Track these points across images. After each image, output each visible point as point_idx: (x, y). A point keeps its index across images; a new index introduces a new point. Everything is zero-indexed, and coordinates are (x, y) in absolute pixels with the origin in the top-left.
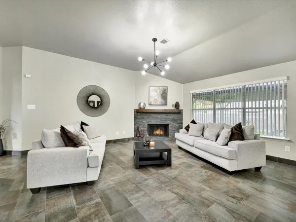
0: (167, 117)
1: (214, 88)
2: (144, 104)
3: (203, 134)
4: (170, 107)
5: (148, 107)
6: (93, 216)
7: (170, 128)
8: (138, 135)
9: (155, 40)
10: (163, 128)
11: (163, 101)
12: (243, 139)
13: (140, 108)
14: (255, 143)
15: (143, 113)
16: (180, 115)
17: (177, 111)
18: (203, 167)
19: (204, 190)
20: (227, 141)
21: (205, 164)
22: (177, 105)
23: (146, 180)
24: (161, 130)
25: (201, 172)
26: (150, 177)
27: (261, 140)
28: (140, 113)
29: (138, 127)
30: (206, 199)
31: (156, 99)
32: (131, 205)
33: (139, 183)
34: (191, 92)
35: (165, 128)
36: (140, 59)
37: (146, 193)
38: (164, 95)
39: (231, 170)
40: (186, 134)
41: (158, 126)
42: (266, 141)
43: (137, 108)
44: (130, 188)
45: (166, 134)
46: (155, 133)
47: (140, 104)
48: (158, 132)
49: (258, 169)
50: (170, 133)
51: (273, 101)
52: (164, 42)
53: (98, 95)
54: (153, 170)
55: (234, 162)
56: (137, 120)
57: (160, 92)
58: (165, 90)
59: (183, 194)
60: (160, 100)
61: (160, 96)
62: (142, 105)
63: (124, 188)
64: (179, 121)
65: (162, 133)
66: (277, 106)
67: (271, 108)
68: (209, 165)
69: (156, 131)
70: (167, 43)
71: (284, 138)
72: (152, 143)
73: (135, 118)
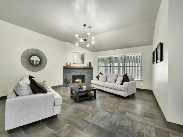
0: (84, 71)
1: (110, 56)
2: (70, 63)
3: (106, 80)
4: (86, 65)
5: (72, 65)
6: (71, 134)
7: (86, 77)
8: (66, 83)
9: (85, 25)
10: (81, 78)
11: (82, 61)
12: (129, 81)
13: (67, 66)
14: (133, 83)
15: (69, 69)
16: (91, 70)
17: (90, 68)
18: (111, 97)
19: (119, 107)
20: (121, 82)
21: (111, 95)
22: (90, 64)
23: (88, 108)
24: (80, 79)
25: (112, 100)
26: (89, 106)
27: (134, 81)
28: (67, 69)
29: (66, 78)
30: (122, 111)
31: (77, 60)
32: (89, 123)
33: (85, 110)
34: (98, 57)
35: (83, 78)
36: (77, 36)
37: (93, 115)
38: (83, 58)
39: (125, 96)
40: (97, 80)
41: (78, 77)
42: (137, 82)
43: (65, 66)
44: (82, 114)
45: (83, 81)
46: (76, 81)
47: (67, 63)
48: (78, 80)
49: (133, 95)
50: (86, 81)
51: (132, 63)
52: (90, 27)
53: (38, 56)
54: (87, 102)
55: (127, 92)
56: (65, 73)
57: (80, 56)
58: (83, 55)
59: (111, 111)
60: (80, 61)
61: (80, 58)
62: (68, 64)
63: (78, 115)
64: (91, 73)
65: (81, 81)
66: (135, 65)
67: (136, 66)
68: (113, 96)
69: (77, 79)
70: (91, 29)
71: (140, 80)
72: (84, 87)
73: (64, 71)
